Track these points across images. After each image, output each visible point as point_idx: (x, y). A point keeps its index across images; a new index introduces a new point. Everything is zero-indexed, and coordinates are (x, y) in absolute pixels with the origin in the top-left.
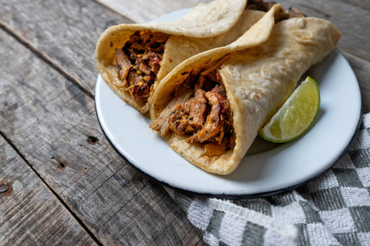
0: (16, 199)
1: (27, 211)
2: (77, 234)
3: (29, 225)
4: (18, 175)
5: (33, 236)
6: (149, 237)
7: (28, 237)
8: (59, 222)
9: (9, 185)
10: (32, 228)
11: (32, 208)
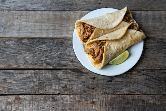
0: (97, 102)
1: (102, 102)
2: (116, 96)
3: (106, 103)
4: (92, 98)
5: (109, 104)
6: (125, 86)
7: (108, 105)
8: (110, 98)
9: (93, 101)
10: (107, 103)
11: (102, 100)
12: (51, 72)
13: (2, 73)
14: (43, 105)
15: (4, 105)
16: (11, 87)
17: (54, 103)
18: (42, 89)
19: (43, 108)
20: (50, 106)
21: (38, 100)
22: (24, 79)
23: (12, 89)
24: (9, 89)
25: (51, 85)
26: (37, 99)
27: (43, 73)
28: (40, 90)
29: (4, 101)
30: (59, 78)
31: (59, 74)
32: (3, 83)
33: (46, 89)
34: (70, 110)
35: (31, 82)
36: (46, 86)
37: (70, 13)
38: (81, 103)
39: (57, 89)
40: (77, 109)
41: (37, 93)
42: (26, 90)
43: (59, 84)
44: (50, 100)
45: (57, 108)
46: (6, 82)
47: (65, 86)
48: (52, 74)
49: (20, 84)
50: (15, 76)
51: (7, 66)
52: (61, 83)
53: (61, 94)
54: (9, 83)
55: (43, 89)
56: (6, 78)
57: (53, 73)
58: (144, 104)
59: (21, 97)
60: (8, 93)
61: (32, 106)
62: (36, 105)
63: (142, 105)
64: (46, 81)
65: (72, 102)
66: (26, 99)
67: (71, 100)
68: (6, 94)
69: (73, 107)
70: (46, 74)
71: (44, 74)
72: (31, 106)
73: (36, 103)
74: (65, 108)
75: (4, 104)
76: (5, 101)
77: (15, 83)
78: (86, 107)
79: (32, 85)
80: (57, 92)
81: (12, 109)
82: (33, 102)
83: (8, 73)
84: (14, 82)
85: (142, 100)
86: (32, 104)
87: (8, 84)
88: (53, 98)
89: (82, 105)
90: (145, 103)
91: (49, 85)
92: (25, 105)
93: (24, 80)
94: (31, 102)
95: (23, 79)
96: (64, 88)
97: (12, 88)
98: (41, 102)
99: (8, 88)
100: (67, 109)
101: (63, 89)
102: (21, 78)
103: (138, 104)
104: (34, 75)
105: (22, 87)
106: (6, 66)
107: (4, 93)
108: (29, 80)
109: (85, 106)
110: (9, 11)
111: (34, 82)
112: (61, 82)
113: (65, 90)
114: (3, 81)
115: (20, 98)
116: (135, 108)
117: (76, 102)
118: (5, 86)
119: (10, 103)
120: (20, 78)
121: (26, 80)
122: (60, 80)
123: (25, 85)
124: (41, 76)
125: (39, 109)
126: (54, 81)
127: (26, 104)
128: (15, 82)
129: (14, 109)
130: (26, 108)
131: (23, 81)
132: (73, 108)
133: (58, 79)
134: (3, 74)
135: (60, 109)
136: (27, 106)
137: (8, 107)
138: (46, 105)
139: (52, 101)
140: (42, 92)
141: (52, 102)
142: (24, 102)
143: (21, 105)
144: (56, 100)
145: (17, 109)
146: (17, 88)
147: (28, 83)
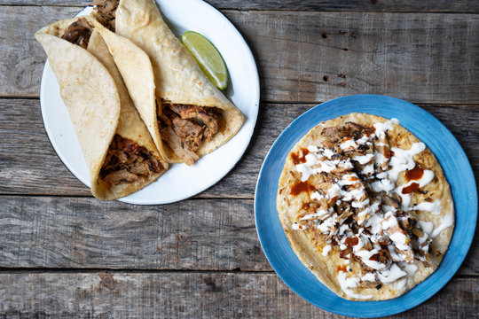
12: (210, 208)
13: (67, 206)
14: (183, 301)
15: (70, 300)
16: (96, 247)
17: (213, 297)
18: (185, 257)
19: (181, 309)
20: (202, 305)
21: (166, 286)
22: (133, 225)
23: (101, 255)
24: (92, 255)
25: (212, 244)
26: (165, 283)
27: (188, 210)
28: (183, 257)
29: (70, 288)
30: (237, 225)
31: (235, 212)
32: (71, 237)
33: (199, 256)
34: (260, 315)
35: (153, 234)
36: (199, 248)
37: (257, 18)
38: (290, 296)
39: (232, 255)
40: (278, 314)
41: (172, 267)
42: (140, 258)
43: (236, 242)
44: (201, 288)
45: (222, 311)
46: (80, 234)
47: (255, 247)
48: (215, 214)
49: (122, 242)
50: (106, 216)
51: (74, 188)
52: (243, 240)
53: (242, 269)
54: (88, 236)
55: (190, 256)
56: (78, 221)
57: (217, 209)
58: (468, 303)
59: (117, 277)
60: (89, 266)
61: (152, 303)
62: (161, 300)
63: (464, 305)
64: (199, 233)
65: (264, 294)
66: (131, 285)
67: (264, 289)
68: (83, 267)
69: (267, 307)
70: (196, 214)
71: (190, 213)
72: (148, 305)
73: (161, 295)
74: (245, 311)
75: (69, 297)
76: (72, 289)
77: (106, 238)
78: (305, 308)
79: (159, 243)
80: (231, 266)
81: (93, 311)
82: (154, 293)
83: (82, 207)
84: (105, 235)
85: (465, 292)
86: (152, 298)
87: (85, 240)
88: (210, 282)
89: (293, 303)
90: (471, 301)
91: (208, 245)
92: (130, 301)
93: (132, 228)
94: (148, 294)
95: (130, 226)
96: (252, 255)
97: (98, 250)
98: (177, 292)
99: (86, 250)
100: (251, 313)
101: (248, 257)
102: (124, 222)
103: (452, 304)
104: (163, 214)
105: (128, 249)
106: (71, 188)
107: (79, 266)
108: (147, 229)
109: (301, 307)
110: (59, 10)
111: (164, 235)
112: (241, 235)
113: (254, 260)
114: (71, 230)
115: (115, 282)
116: (443, 312)
117: (276, 294)
118: (78, 246)
119: (86, 295)
120: (121, 224)
121: (137, 231)
122: (238, 230)
123: (138, 242)
124: (181, 218)
125: (171, 313)
126: (222, 232)
127: (132, 298)
128: (108, 236)
129: (99, 310)
130: (134, 309)
131: (130, 231)
132: (268, 311)
133: (233, 228)
134: (71, 211)
135: (231, 313)
136: (137, 304)
137: (81, 306)
138: (192, 301)
139: (209, 291)
140: (186, 265)
141: (207, 294)
142: (127, 291)
143: (119, 300)
144: (220, 289)
145: (109, 310)
146: (114, 253)
147: (145, 238)
